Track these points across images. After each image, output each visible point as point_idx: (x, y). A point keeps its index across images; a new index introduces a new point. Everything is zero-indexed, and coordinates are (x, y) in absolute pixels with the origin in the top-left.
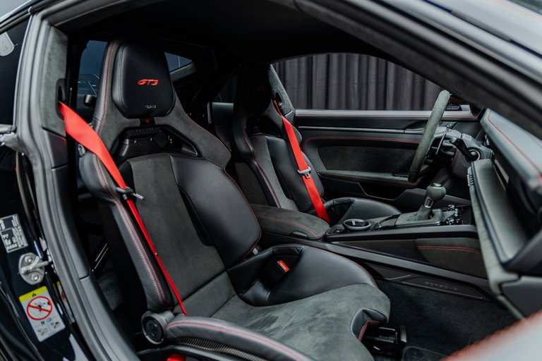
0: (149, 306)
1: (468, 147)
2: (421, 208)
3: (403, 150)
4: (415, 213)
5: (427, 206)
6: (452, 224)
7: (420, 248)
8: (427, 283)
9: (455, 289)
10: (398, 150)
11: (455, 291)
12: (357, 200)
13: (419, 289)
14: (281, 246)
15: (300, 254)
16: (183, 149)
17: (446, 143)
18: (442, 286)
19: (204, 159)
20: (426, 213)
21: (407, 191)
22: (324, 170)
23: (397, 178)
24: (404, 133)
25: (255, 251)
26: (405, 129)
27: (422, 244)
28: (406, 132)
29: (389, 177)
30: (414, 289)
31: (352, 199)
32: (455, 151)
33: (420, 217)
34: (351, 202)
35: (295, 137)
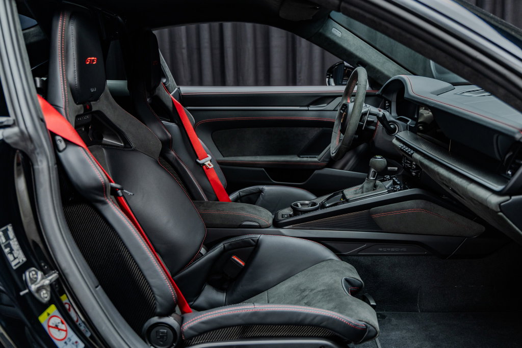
0: (158, 310)
1: (388, 120)
2: (366, 181)
3: (307, 129)
4: (360, 186)
5: (372, 178)
6: (399, 190)
7: (374, 216)
8: (381, 249)
9: (405, 249)
10: (302, 129)
11: (405, 252)
12: (267, 188)
13: (374, 257)
14: (233, 240)
15: (257, 244)
16: (104, 139)
17: (371, 118)
18: (393, 249)
19: (134, 150)
20: (372, 184)
21: (316, 172)
22: (221, 158)
23: (305, 159)
24: (308, 110)
25: (203, 251)
26: (308, 106)
27: (376, 213)
28: (310, 109)
29: (296, 159)
30: (370, 258)
31: (261, 187)
32: (376, 125)
33: (367, 189)
34: (261, 191)
35: (189, 120)
